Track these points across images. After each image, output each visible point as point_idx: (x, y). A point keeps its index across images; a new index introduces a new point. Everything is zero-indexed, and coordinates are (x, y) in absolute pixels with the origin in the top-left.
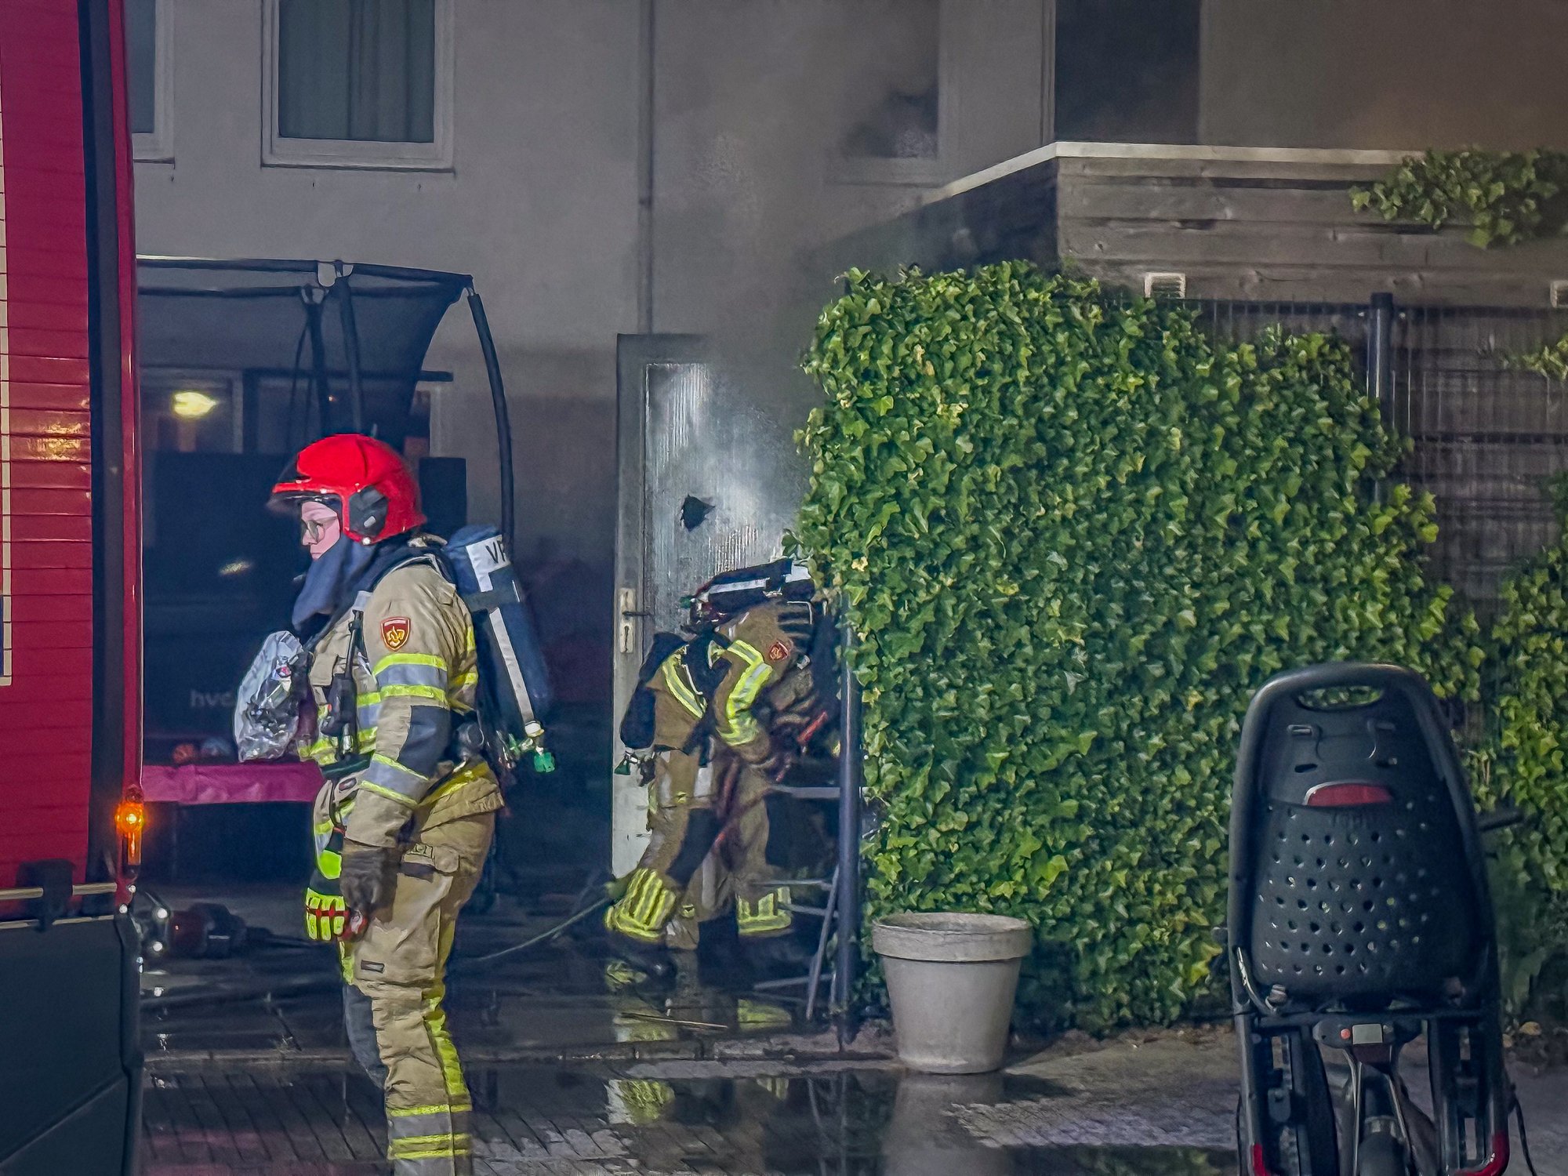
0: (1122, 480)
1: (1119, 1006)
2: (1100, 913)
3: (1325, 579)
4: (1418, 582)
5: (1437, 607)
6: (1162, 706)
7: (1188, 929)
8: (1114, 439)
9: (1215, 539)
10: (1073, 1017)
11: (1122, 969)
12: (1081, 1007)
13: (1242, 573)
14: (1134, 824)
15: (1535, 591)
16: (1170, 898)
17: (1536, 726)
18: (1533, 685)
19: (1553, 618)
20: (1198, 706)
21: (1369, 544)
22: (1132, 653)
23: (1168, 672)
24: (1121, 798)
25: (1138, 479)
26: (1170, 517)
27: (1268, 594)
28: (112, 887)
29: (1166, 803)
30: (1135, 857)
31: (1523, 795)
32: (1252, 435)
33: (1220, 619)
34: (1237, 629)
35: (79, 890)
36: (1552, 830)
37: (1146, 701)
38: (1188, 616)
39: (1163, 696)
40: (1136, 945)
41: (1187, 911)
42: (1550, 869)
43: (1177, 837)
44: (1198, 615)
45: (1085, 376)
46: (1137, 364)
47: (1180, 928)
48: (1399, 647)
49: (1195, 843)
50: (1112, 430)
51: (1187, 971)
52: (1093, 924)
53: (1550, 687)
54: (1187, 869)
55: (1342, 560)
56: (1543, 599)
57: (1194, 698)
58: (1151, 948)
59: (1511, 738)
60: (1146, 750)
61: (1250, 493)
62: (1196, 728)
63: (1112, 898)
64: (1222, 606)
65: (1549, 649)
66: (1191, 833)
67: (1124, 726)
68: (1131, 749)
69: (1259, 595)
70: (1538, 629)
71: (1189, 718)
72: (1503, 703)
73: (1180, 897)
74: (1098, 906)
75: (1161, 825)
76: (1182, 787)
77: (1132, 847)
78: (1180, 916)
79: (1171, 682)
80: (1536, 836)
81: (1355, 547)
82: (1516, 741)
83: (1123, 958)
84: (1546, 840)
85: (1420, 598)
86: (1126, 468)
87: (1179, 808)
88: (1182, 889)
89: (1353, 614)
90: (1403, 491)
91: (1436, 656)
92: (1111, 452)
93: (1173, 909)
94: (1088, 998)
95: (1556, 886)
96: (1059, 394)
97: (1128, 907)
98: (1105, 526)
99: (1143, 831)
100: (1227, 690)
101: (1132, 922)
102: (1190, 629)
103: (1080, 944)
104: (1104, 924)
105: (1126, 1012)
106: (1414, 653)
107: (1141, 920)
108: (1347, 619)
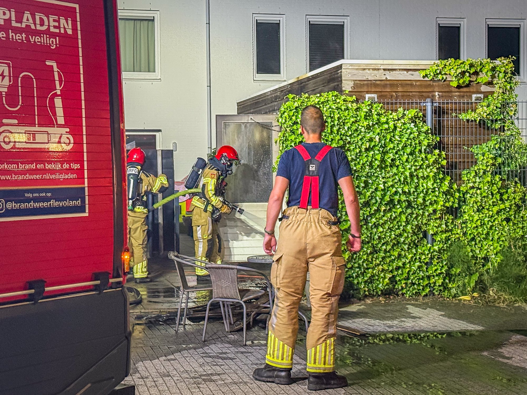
0: (363, 150)
1: (365, 291)
2: (359, 267)
3: (417, 176)
4: (441, 176)
5: (447, 182)
6: (375, 210)
7: (383, 270)
8: (361, 139)
9: (387, 165)
10: (353, 295)
11: (366, 282)
12: (355, 292)
13: (395, 174)
14: (368, 242)
15: (471, 177)
16: (378, 262)
17: (473, 214)
18: (472, 203)
19: (476, 185)
20: (384, 210)
21: (428, 166)
22: (367, 197)
23: (377, 201)
24: (365, 235)
25: (367, 150)
26: (376, 160)
27: (402, 179)
28: (121, 279)
29: (376, 237)
30: (369, 251)
31: (470, 232)
32: (397, 137)
33: (389, 187)
34: (394, 190)
35: (111, 281)
36: (477, 241)
37: (371, 209)
38: (381, 186)
39: (375, 208)
40: (369, 275)
41: (382, 265)
42: (478, 251)
43: (379, 245)
44: (384, 186)
45: (353, 122)
46: (366, 119)
47: (381, 270)
48: (437, 193)
49: (384, 247)
50: (360, 137)
51: (383, 282)
52: (357, 270)
53: (476, 203)
54: (382, 254)
55: (421, 170)
56: (474, 180)
57: (383, 208)
58: (373, 276)
59: (466, 217)
60: (371, 223)
61: (396, 153)
62: (384, 216)
63: (363, 262)
64: (390, 184)
65: (476, 193)
66: (383, 244)
67: (365, 216)
68: (367, 223)
69: (400, 180)
70: (473, 188)
71: (382, 214)
72: (464, 208)
73: (380, 261)
74: (359, 264)
75: (375, 243)
76: (380, 232)
77: (367, 249)
78: (380, 267)
79: (377, 205)
80: (473, 243)
81: (425, 167)
82: (468, 218)
83: (366, 278)
84: (476, 244)
85: (442, 180)
86: (364, 147)
87: (380, 238)
88: (380, 259)
89: (424, 185)
90: (437, 151)
91: (446, 195)
92: (360, 143)
93: (378, 265)
94: (356, 290)
95: (479, 256)
96: (346, 128)
97: (367, 265)
98: (359, 163)
99: (370, 244)
100: (391, 206)
101: (368, 269)
102: (382, 190)
103: (354, 275)
104: (360, 270)
105: (367, 293)
106: (441, 195)
107: (369, 268)
108: (423, 186)
